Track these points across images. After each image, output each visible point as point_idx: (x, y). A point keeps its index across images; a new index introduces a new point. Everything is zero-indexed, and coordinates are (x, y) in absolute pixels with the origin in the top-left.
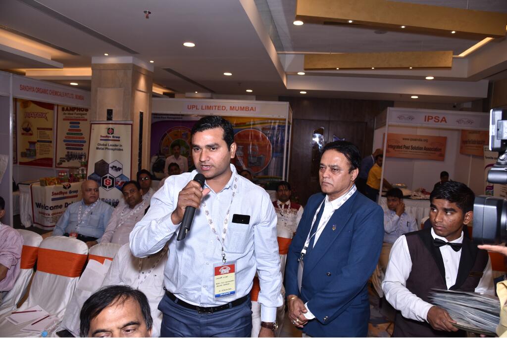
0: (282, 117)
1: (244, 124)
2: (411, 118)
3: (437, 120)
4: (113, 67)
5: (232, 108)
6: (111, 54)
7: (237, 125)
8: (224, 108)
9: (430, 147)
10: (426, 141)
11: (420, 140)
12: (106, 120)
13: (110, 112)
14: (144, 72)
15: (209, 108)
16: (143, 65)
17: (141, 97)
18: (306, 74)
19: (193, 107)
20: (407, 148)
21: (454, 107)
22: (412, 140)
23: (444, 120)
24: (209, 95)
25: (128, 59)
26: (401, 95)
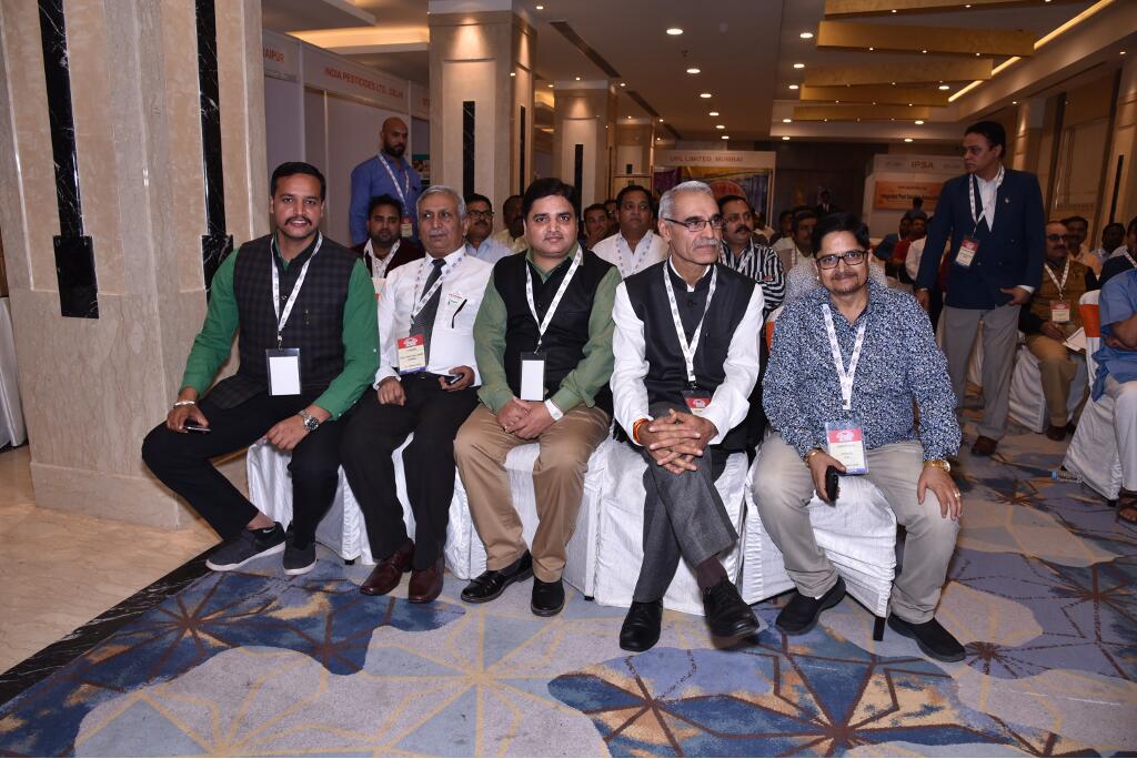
0: (769, 166)
2: (898, 165)
3: (924, 165)
4: (633, 128)
5: (718, 159)
6: (634, 117)
8: (709, 159)
9: (928, 195)
10: (925, 189)
11: (918, 188)
12: (625, 173)
13: (629, 168)
14: (653, 130)
15: (693, 159)
16: (654, 124)
17: (652, 150)
18: (794, 121)
19: (676, 158)
20: (903, 197)
21: (957, 148)
22: (908, 188)
23: (931, 165)
25: (646, 121)
26: (893, 139)
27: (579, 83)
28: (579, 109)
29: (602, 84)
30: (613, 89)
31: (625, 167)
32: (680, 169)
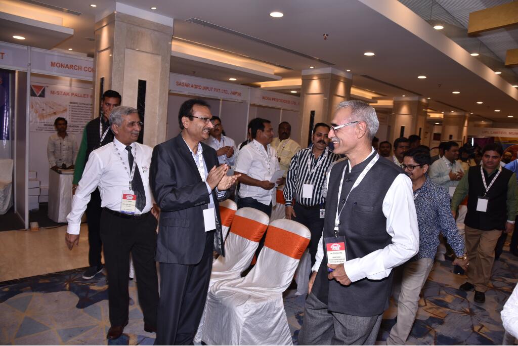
1: (515, 141)
4: (454, 117)
5: (510, 133)
6: (455, 111)
7: (510, 141)
8: (505, 133)
14: (467, 118)
15: (496, 133)
16: (467, 115)
17: (465, 129)
19: (486, 132)
24: (491, 123)
25: (462, 113)
27: (404, 98)
28: (404, 110)
29: (416, 98)
30: (424, 100)
31: (448, 137)
32: (493, 138)
